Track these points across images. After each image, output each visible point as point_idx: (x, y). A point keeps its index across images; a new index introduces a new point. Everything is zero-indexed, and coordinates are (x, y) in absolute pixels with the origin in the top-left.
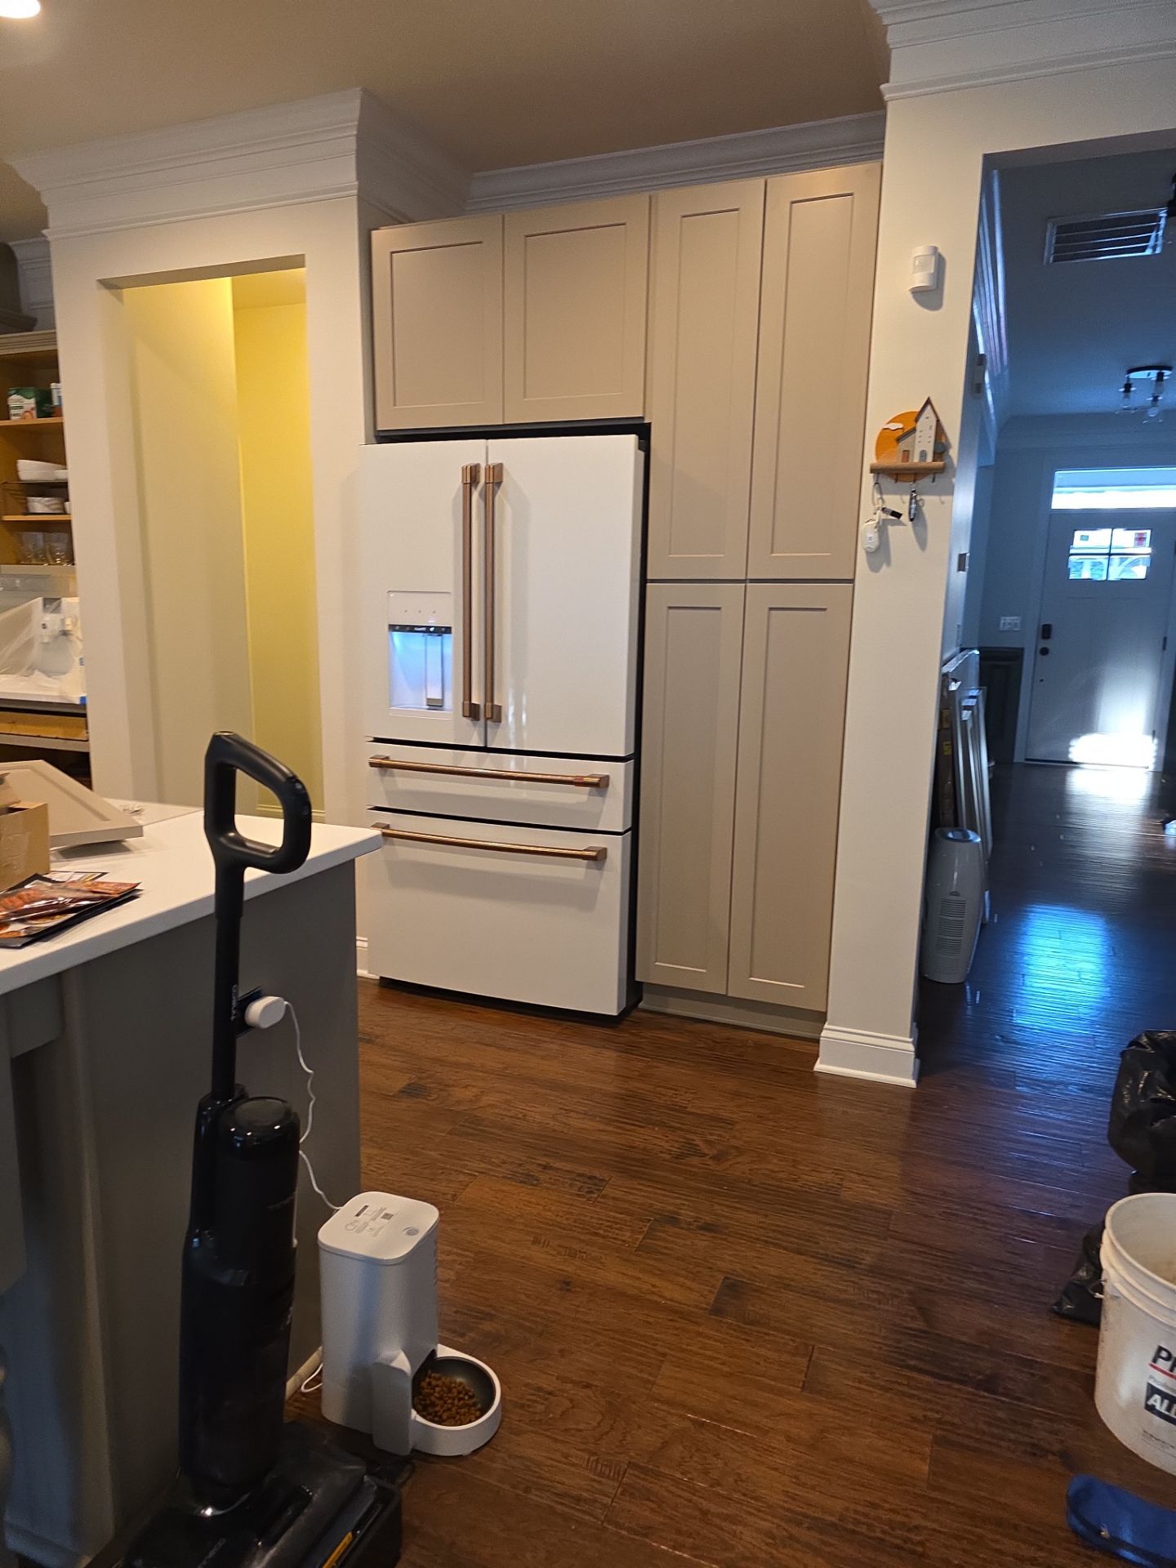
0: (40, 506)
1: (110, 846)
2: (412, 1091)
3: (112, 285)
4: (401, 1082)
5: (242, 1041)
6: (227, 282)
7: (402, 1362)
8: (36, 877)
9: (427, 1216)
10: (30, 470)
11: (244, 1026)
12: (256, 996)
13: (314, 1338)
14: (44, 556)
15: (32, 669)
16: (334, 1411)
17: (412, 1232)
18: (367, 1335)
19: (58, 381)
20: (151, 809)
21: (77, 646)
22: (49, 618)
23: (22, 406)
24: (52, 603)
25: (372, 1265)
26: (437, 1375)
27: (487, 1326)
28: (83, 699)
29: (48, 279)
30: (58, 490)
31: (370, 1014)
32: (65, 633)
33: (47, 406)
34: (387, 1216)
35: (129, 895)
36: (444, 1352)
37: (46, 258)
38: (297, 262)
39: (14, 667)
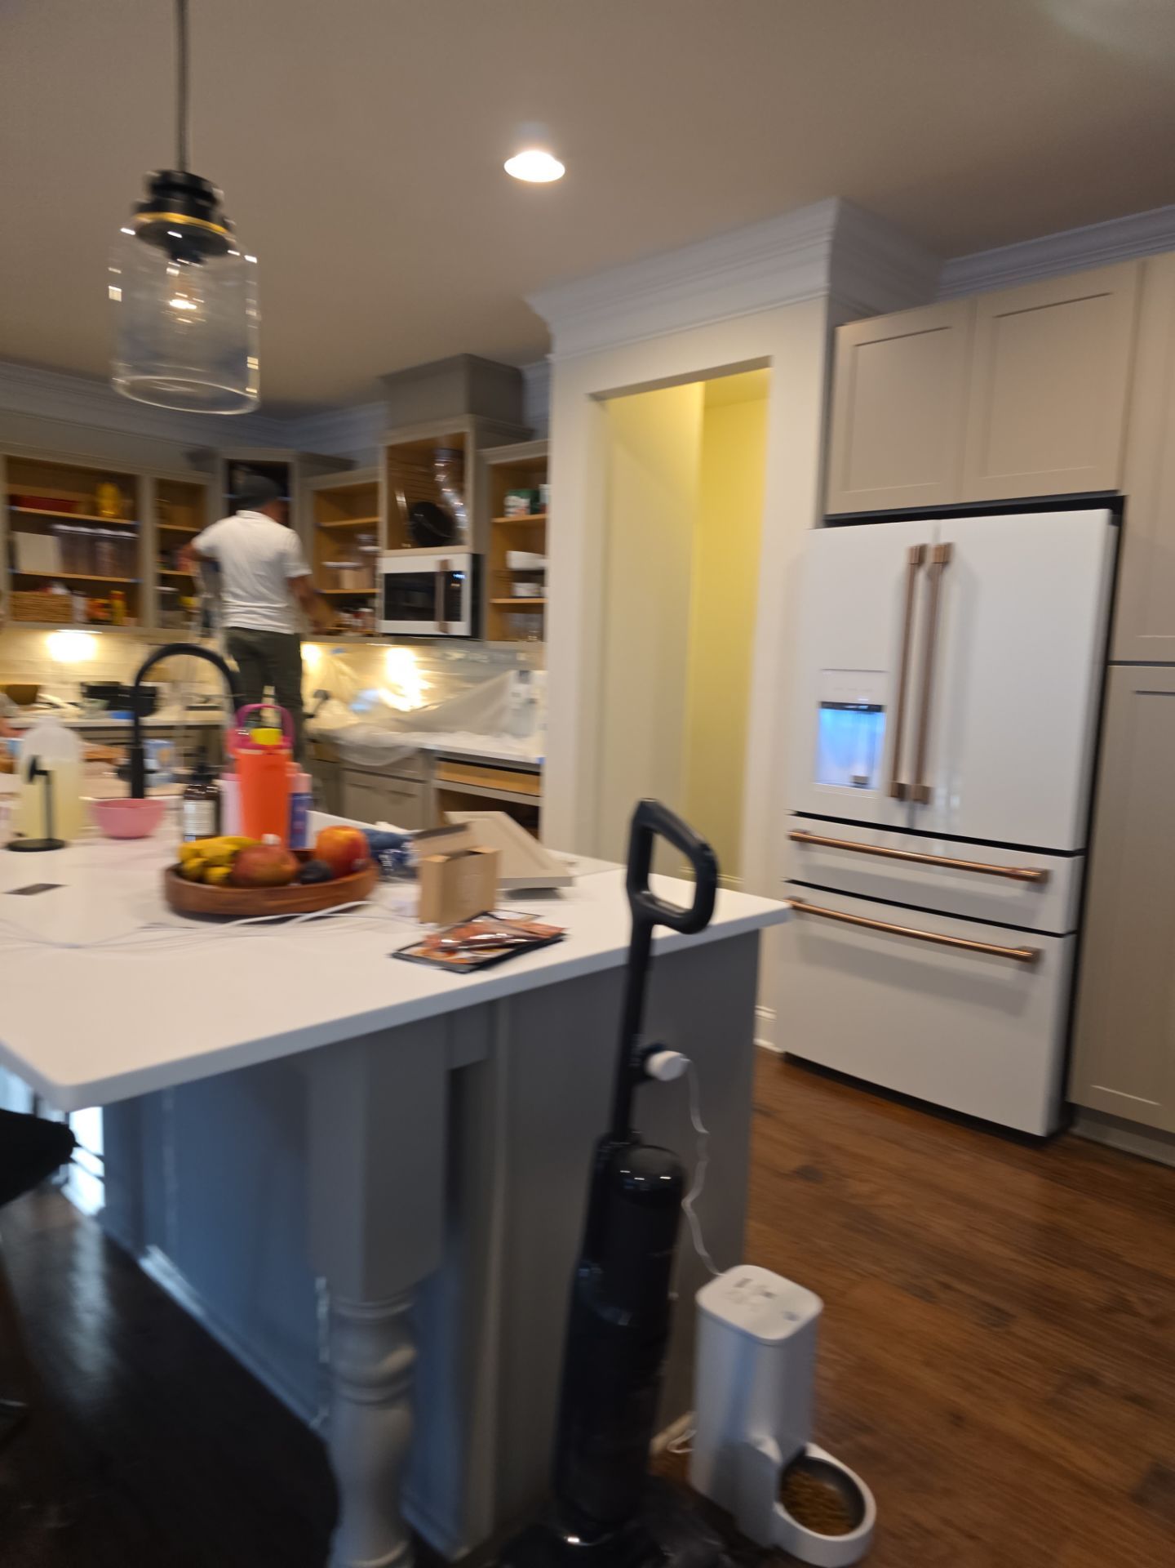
0: (523, 590)
1: (544, 892)
2: (805, 1174)
3: (599, 397)
4: (796, 1161)
5: (641, 1092)
6: (697, 388)
7: (771, 1449)
8: (485, 914)
9: (809, 1305)
10: (519, 560)
11: (645, 1077)
12: (657, 1049)
13: (685, 1402)
14: (521, 635)
15: (502, 732)
16: (700, 1478)
17: (792, 1317)
18: (738, 1411)
19: (545, 481)
20: (586, 862)
21: (540, 714)
22: (521, 688)
23: (517, 505)
24: (524, 675)
25: (748, 1340)
26: (807, 1475)
27: (866, 1440)
28: (541, 759)
29: (545, 395)
30: (536, 576)
31: (768, 1087)
32: (532, 702)
33: (537, 505)
34: (768, 1295)
35: (556, 938)
36: (817, 1452)
37: (546, 379)
38: (762, 363)
39: (490, 729)
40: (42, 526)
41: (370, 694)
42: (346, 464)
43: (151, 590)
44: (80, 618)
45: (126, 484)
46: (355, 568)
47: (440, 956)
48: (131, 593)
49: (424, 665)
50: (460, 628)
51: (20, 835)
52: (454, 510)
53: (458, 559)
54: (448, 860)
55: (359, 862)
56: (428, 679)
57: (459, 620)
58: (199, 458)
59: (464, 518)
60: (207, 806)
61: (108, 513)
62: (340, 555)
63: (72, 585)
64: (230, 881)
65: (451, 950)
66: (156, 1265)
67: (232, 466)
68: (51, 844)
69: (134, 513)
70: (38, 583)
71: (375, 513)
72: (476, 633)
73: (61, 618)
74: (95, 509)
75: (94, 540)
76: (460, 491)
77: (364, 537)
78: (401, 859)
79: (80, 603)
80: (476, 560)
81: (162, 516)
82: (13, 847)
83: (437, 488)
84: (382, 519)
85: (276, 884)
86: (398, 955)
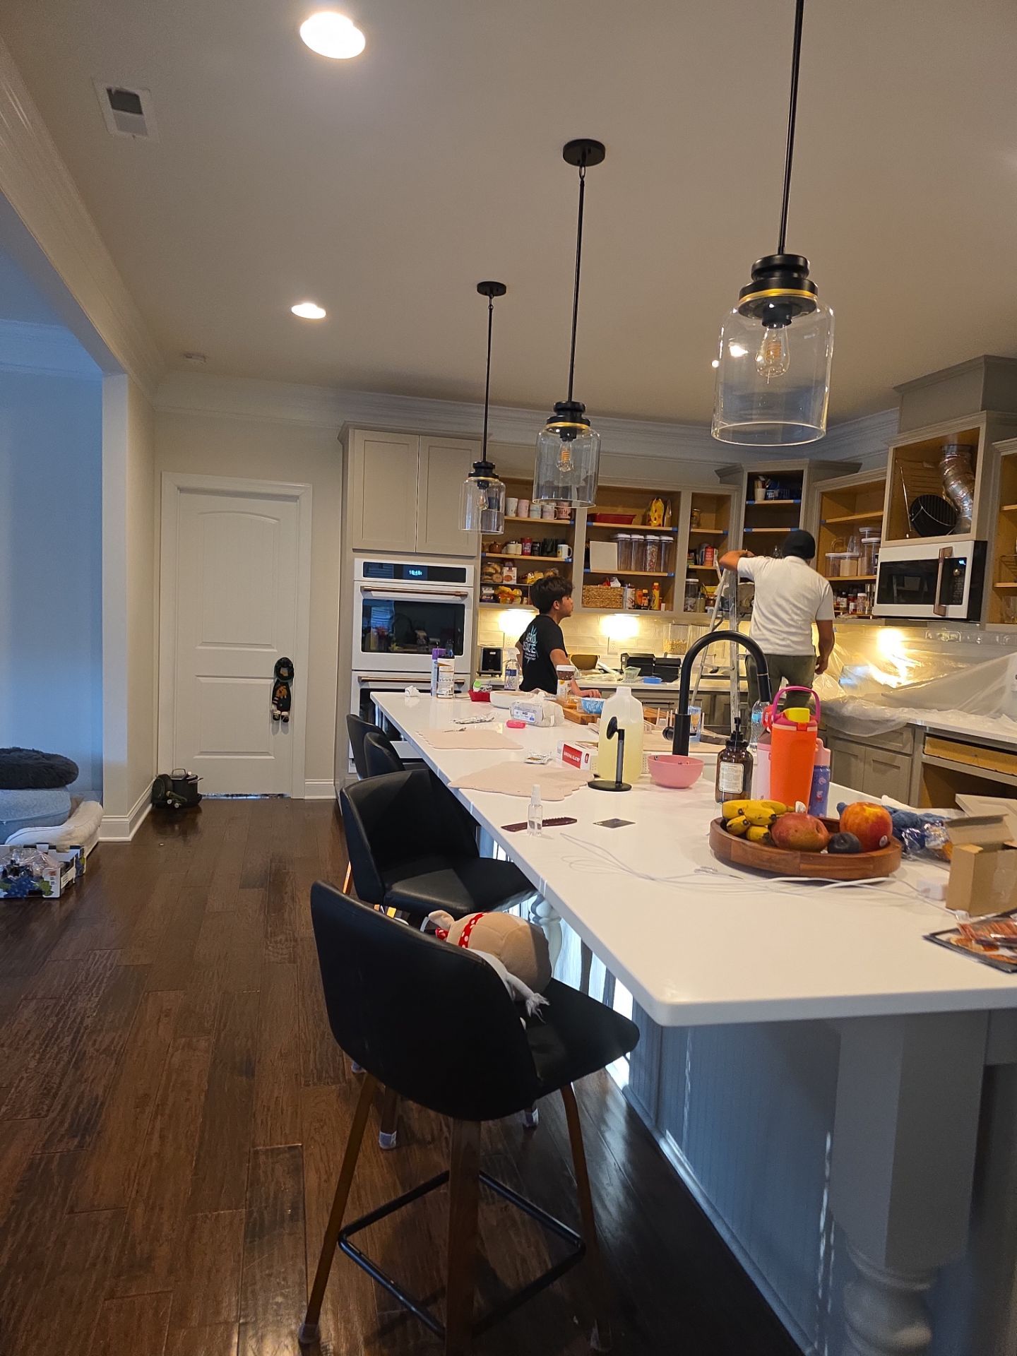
39: (987, 709)
40: (609, 536)
41: (859, 670)
42: (854, 467)
43: (681, 581)
44: (629, 604)
45: (671, 499)
46: (851, 558)
47: (979, 949)
48: (666, 585)
49: (911, 646)
50: (959, 611)
51: (596, 776)
52: (962, 500)
53: (962, 547)
54: (980, 852)
55: (884, 838)
56: (913, 657)
57: (961, 604)
58: (726, 474)
59: (969, 509)
60: (741, 767)
61: (654, 525)
62: (842, 546)
63: (624, 580)
64: (768, 840)
65: (990, 945)
66: (670, 1148)
67: (753, 478)
68: (619, 786)
69: (674, 521)
70: (604, 579)
71: (882, 509)
72: (974, 614)
73: (615, 605)
74: (646, 520)
75: (645, 543)
76: (969, 482)
77: (866, 530)
78: (921, 839)
79: (629, 593)
80: (980, 548)
81: (694, 521)
82: (592, 785)
83: (945, 483)
84: (885, 513)
85: (809, 849)
86: (932, 938)
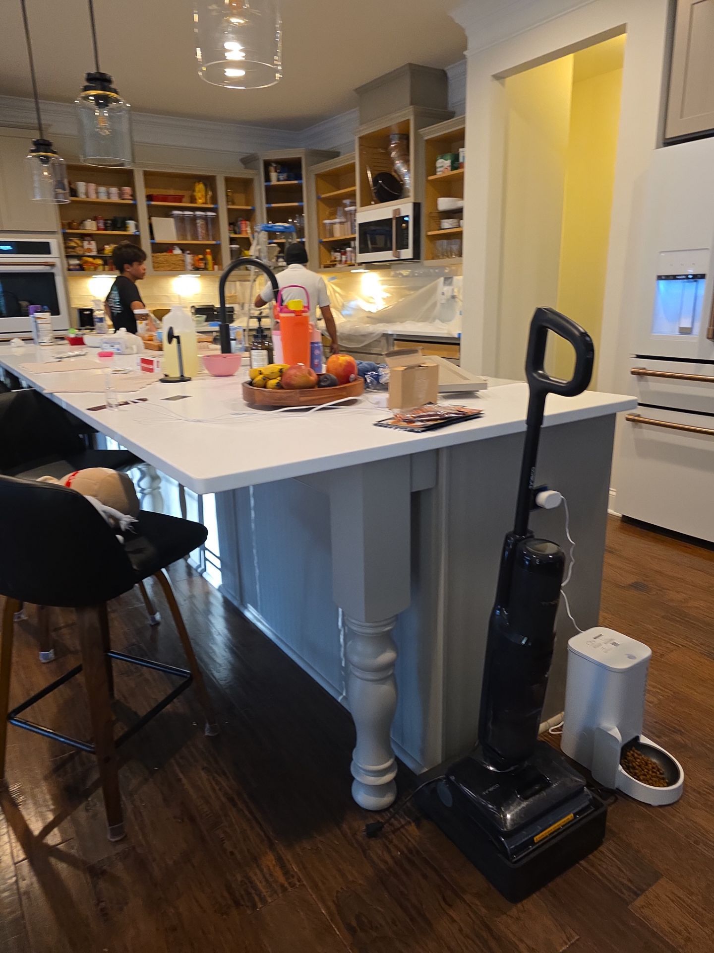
0: (447, 224)
3: (499, 77)
6: (569, 59)
7: (616, 733)
8: (431, 403)
9: (644, 652)
10: (444, 204)
11: (535, 506)
12: (543, 489)
13: (559, 706)
14: (448, 254)
15: (434, 319)
16: (568, 748)
17: (631, 657)
19: (463, 147)
21: (459, 304)
22: (447, 289)
23: (443, 165)
24: (448, 280)
25: (602, 668)
26: (639, 752)
28: (459, 334)
29: (464, 86)
30: (457, 214)
31: (613, 536)
32: (453, 297)
33: (457, 164)
34: (615, 644)
35: (477, 415)
36: (644, 740)
37: (464, 73)
38: (620, 30)
39: (426, 318)
40: (166, 213)
41: (353, 304)
42: (335, 154)
43: (226, 248)
44: (190, 267)
45: (209, 181)
46: (341, 223)
47: (405, 424)
48: (216, 250)
49: (384, 282)
50: (407, 253)
51: (166, 376)
52: (404, 175)
53: (405, 207)
54: (405, 369)
55: (353, 376)
56: (387, 291)
57: (407, 248)
58: (248, 161)
59: (408, 180)
60: (265, 352)
61: (200, 203)
62: (333, 215)
63: (184, 248)
64: (279, 386)
65: (410, 421)
66: (251, 614)
67: (267, 164)
68: (182, 379)
69: (214, 200)
70: (166, 248)
71: (354, 185)
72: (417, 255)
73: (179, 268)
74: (193, 200)
75: (194, 219)
76: (407, 162)
77: (347, 202)
78: (377, 378)
79: (189, 258)
80: (417, 207)
81: (230, 200)
82: (162, 381)
83: (392, 163)
84: (357, 188)
85: (306, 387)
86: (379, 424)
